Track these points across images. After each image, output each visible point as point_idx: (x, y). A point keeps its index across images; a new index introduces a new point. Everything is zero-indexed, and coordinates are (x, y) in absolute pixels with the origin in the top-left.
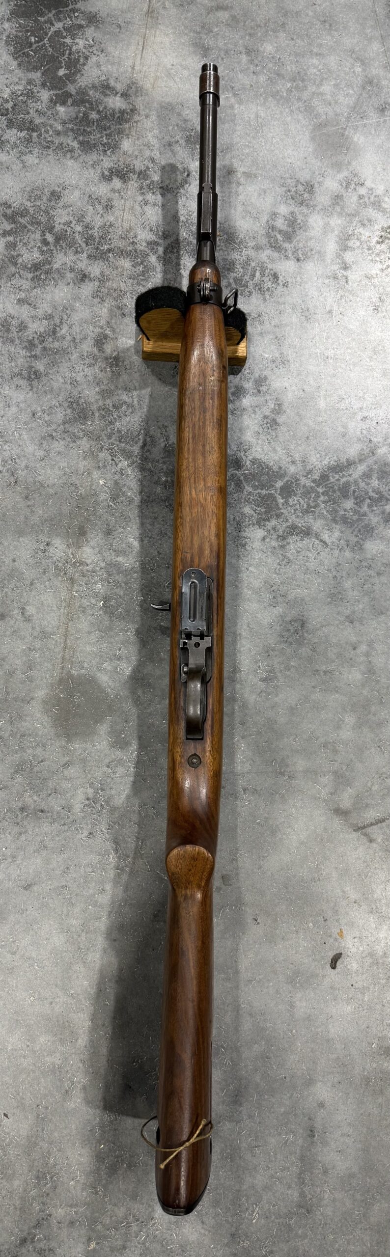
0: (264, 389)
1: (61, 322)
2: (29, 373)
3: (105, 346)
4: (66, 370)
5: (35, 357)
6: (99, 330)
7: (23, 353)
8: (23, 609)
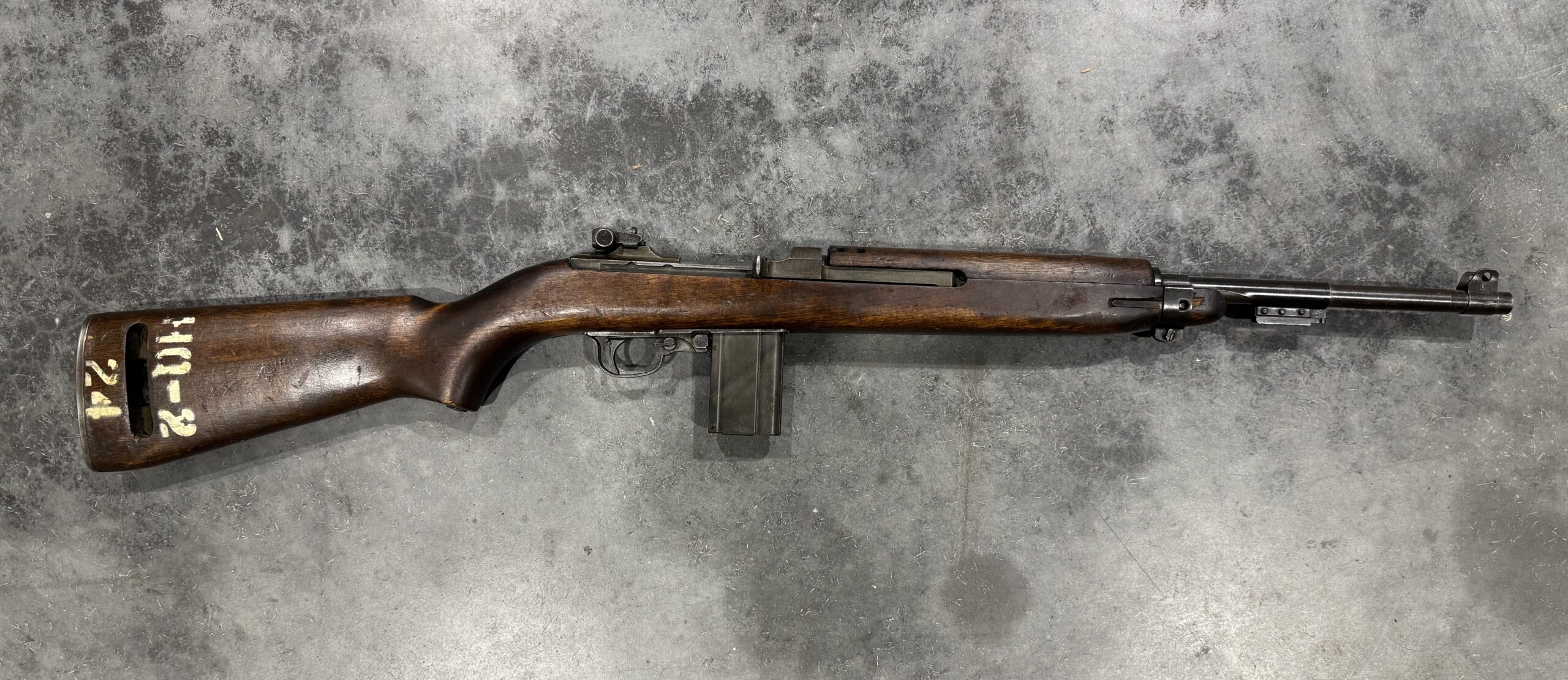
0: (1230, 141)
1: (943, 67)
2: (904, 145)
3: (1003, 98)
4: (953, 135)
5: (910, 120)
6: (994, 74)
7: (893, 115)
8: (909, 470)
